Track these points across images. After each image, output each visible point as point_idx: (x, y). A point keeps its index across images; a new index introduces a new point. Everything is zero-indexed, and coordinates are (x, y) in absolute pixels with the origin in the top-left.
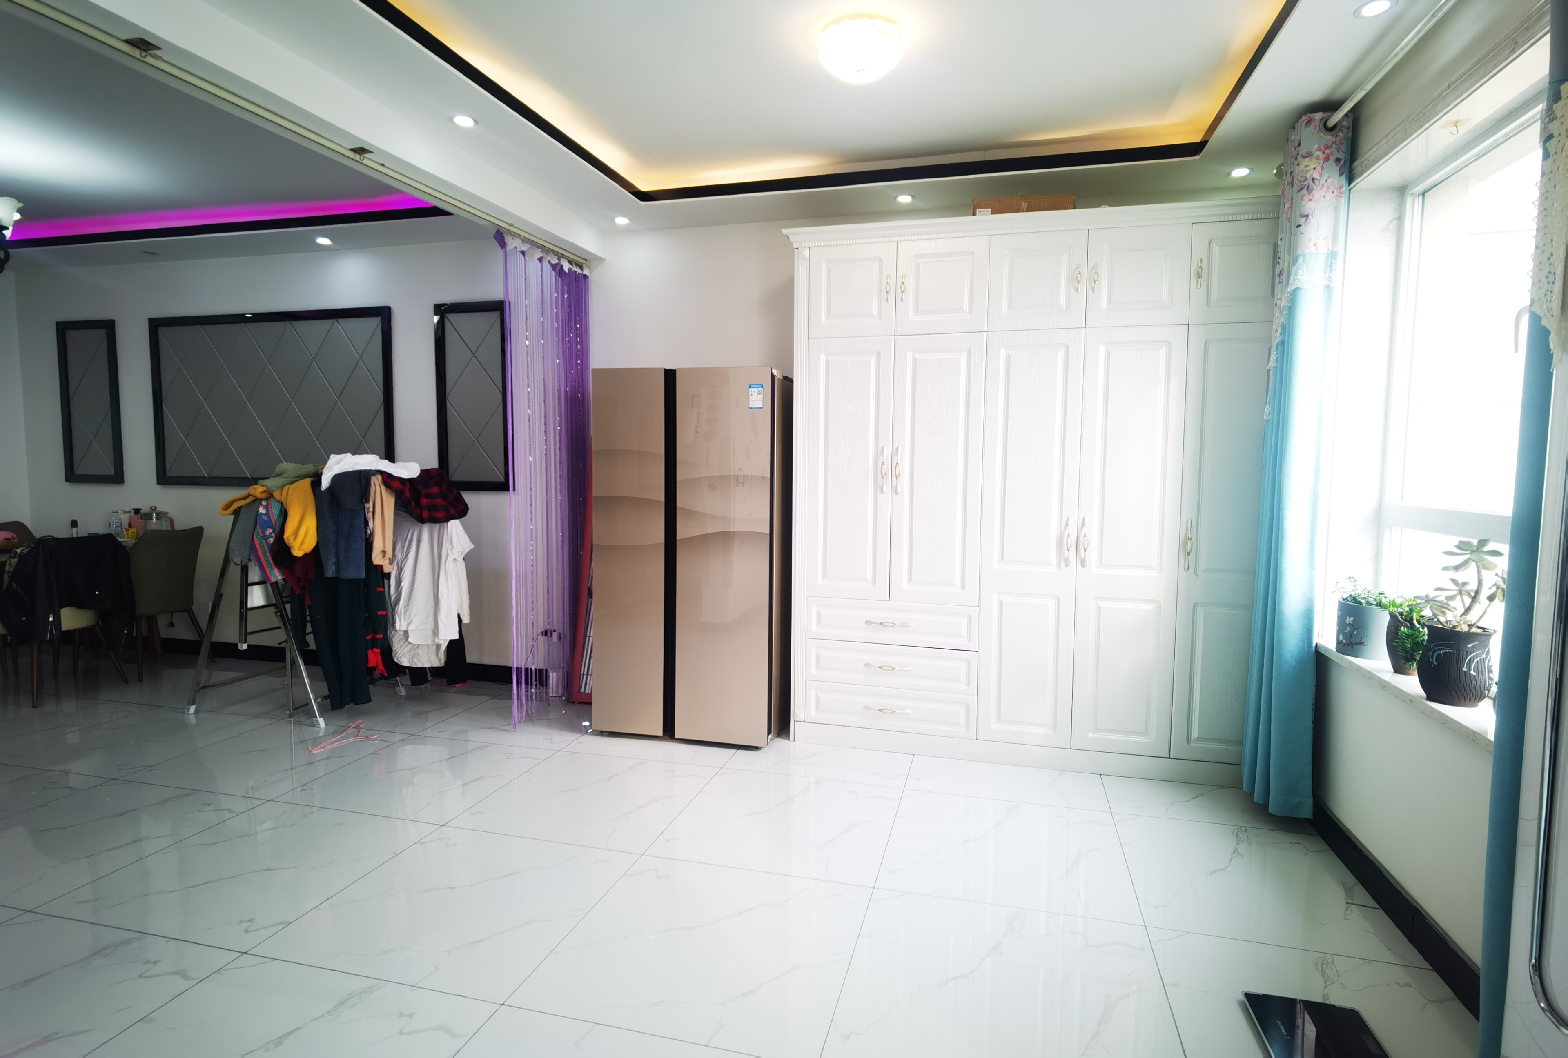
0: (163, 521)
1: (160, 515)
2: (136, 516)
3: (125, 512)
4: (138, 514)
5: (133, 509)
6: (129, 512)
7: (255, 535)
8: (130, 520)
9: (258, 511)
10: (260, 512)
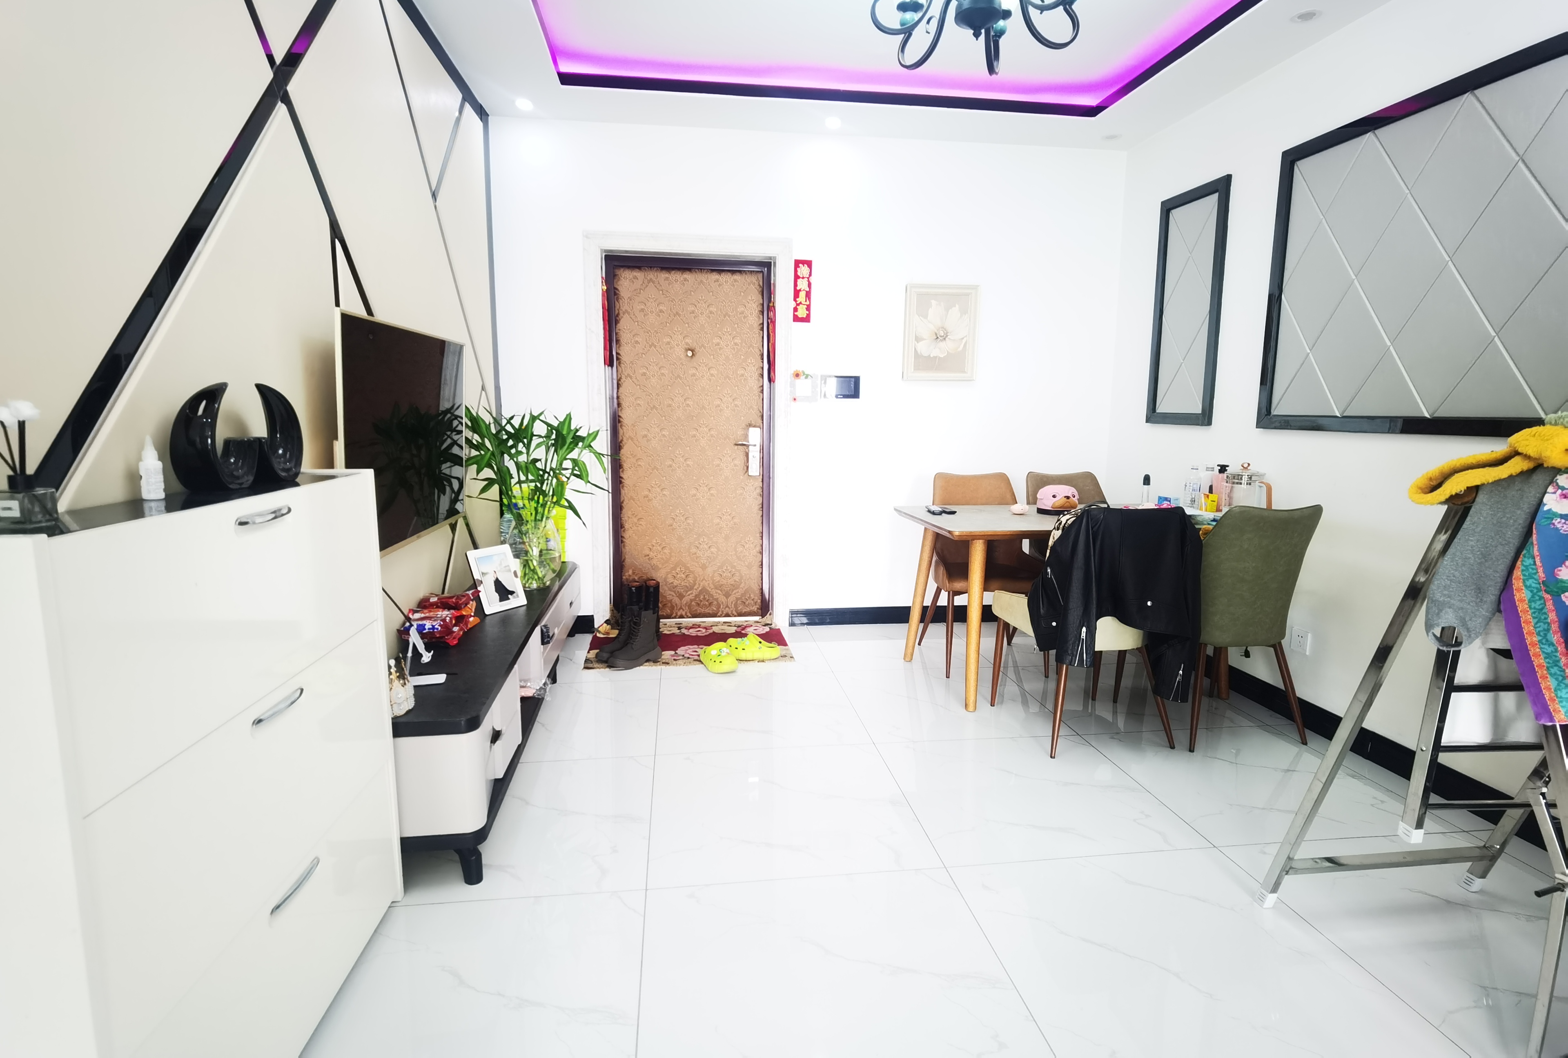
0: (1257, 488)
1: (1253, 478)
2: (1221, 475)
3: (1208, 469)
4: (1224, 472)
5: (1218, 465)
6: (1213, 469)
7: (1517, 573)
8: (1212, 482)
9: (1540, 503)
10: (1546, 508)
